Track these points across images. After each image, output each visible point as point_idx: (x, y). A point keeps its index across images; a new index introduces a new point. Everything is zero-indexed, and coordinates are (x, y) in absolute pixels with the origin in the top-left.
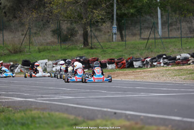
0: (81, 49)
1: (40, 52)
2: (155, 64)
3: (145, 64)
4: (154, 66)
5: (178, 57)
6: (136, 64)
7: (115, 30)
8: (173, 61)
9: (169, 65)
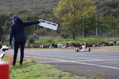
0: (73, 40)
1: (58, 41)
2: (100, 45)
3: (96, 46)
4: (100, 46)
5: (109, 43)
6: (93, 45)
7: (83, 35)
8: (107, 44)
9: (106, 46)
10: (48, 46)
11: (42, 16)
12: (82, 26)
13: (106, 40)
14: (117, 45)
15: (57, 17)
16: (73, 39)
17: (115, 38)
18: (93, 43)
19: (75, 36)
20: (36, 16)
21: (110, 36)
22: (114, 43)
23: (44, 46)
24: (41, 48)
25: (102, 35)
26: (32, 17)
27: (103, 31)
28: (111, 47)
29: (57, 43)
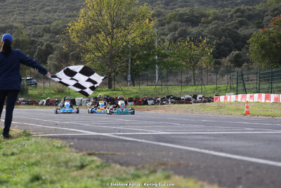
0: (107, 91)
1: (76, 92)
2: (164, 102)
3: (156, 103)
4: (164, 104)
5: (182, 98)
6: (150, 102)
7: (129, 79)
8: (178, 100)
9: (175, 103)
10: (57, 101)
11: (45, 38)
12: (127, 61)
13: (176, 90)
14: (198, 102)
15: (76, 40)
16: (107, 88)
17: (195, 87)
18: (150, 96)
19: (113, 82)
20: (33, 39)
21: (185, 82)
22: (193, 97)
23: (48, 101)
24: (42, 105)
25: (168, 81)
26: (23, 41)
27: (170, 72)
28: (185, 105)
29: (75, 96)
